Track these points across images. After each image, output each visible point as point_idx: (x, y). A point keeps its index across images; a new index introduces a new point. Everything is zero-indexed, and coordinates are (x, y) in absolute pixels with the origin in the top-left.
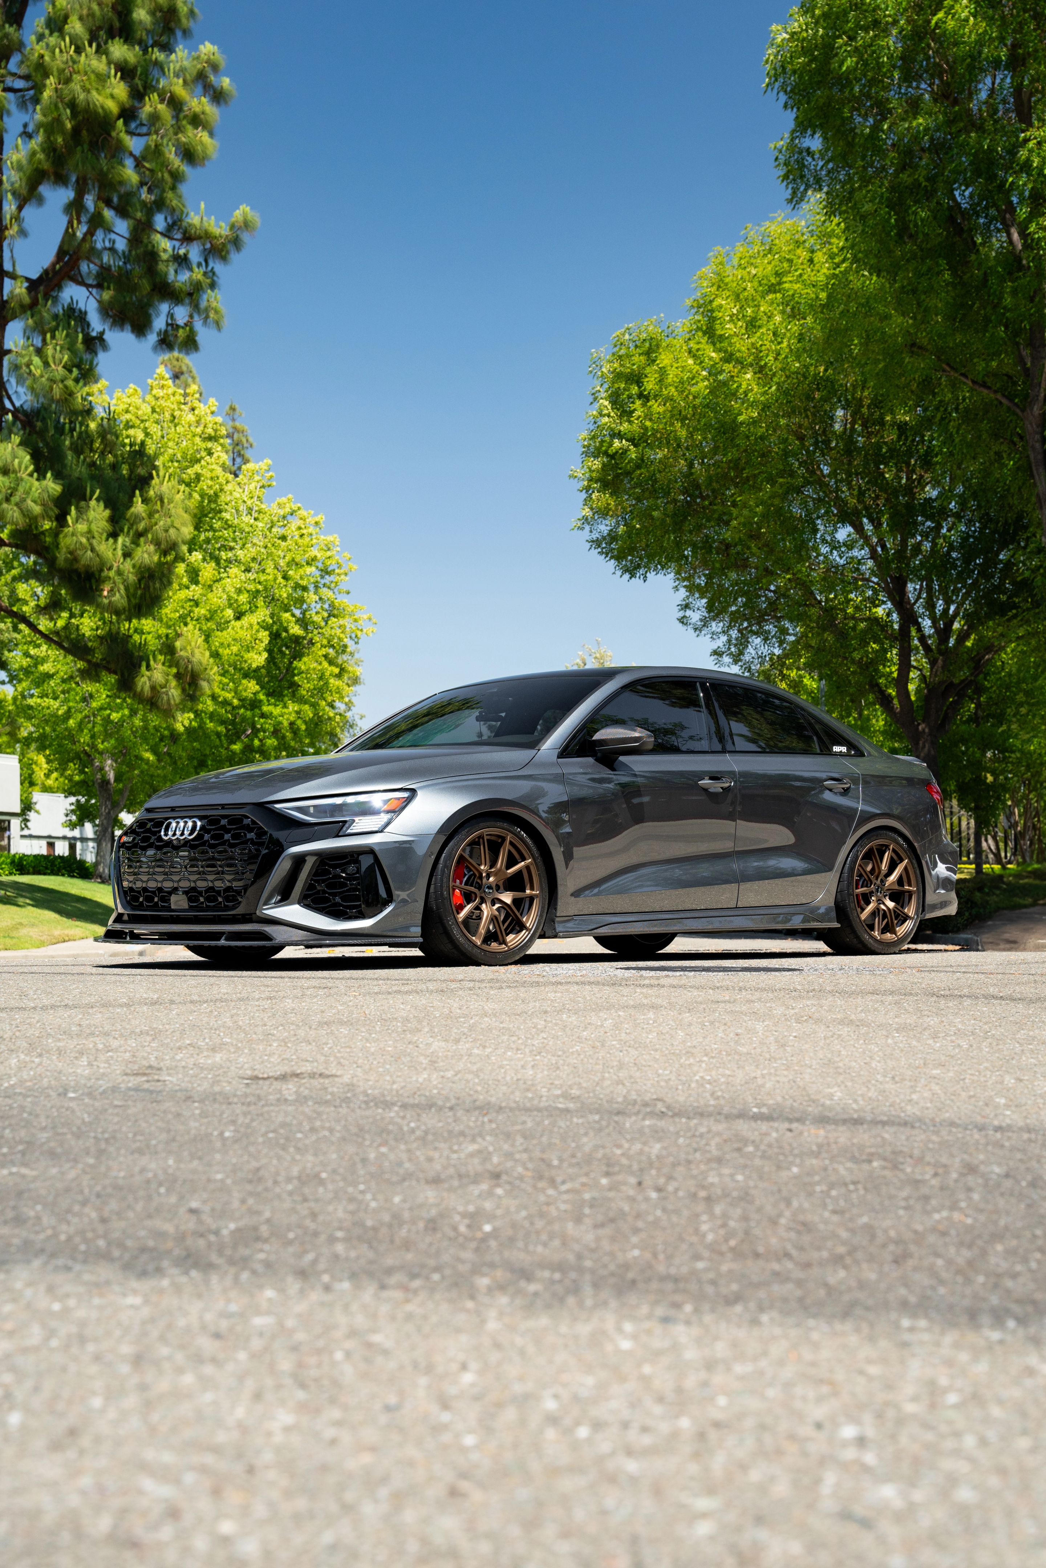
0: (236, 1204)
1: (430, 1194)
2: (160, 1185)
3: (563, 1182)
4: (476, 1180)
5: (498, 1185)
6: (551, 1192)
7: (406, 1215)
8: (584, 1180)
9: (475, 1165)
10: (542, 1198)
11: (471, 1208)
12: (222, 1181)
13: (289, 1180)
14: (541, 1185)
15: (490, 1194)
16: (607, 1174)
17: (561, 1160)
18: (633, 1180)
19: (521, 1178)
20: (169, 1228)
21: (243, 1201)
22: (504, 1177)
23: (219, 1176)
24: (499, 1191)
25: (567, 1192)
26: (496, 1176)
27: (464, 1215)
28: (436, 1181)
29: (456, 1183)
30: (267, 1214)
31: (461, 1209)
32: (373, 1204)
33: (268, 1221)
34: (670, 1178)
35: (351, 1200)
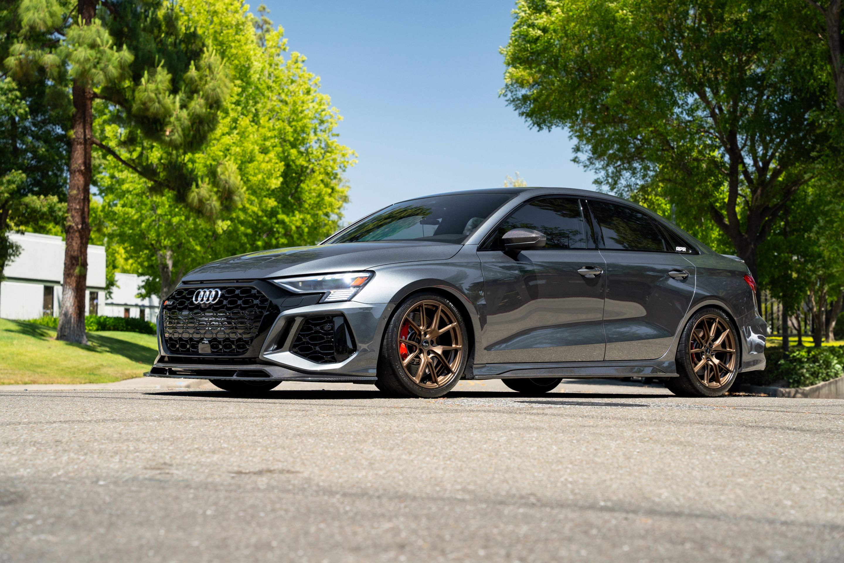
3: (452, 552)
4: (386, 549)
5: (402, 554)
6: (441, 559)
8: (467, 551)
9: (388, 538)
12: (198, 547)
13: (247, 546)
14: (435, 553)
15: (395, 560)
16: (485, 547)
17: (452, 536)
18: (503, 552)
19: (420, 549)
22: (408, 549)
23: (196, 543)
24: (403, 558)
25: (454, 559)
26: (402, 547)
28: (356, 549)
29: (371, 551)
34: (531, 551)
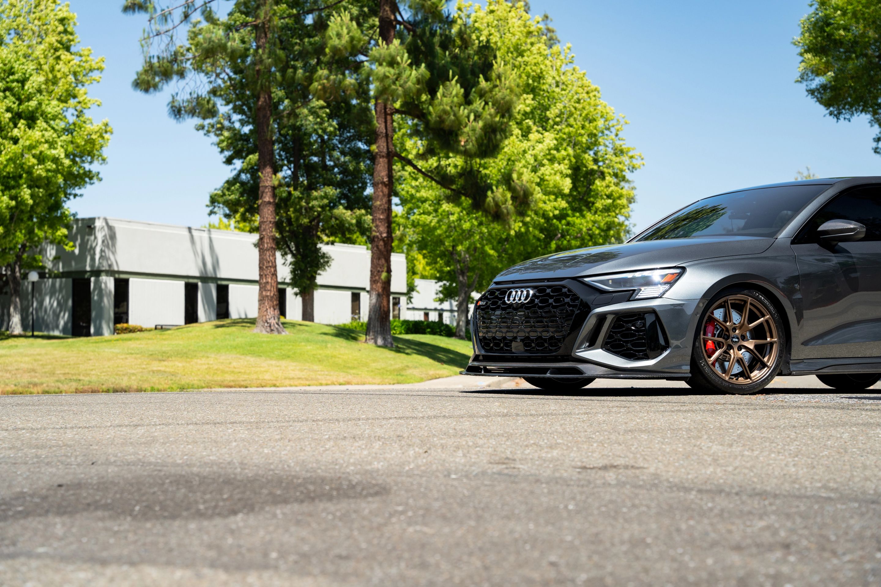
0: (584, 559)
1: (735, 559)
2: (525, 542)
4: (771, 548)
5: (789, 554)
6: (835, 561)
7: (720, 574)
8: (860, 553)
9: (767, 537)
10: (829, 566)
11: (772, 571)
12: (571, 542)
13: (622, 543)
14: (826, 555)
15: (784, 560)
19: (807, 549)
20: (536, 575)
21: (590, 557)
22: (793, 549)
23: (569, 538)
24: (792, 559)
25: (849, 561)
26: (787, 546)
27: (767, 576)
28: (738, 548)
29: (755, 551)
30: (609, 568)
31: (763, 570)
32: (692, 565)
33: (611, 574)
35: (674, 560)
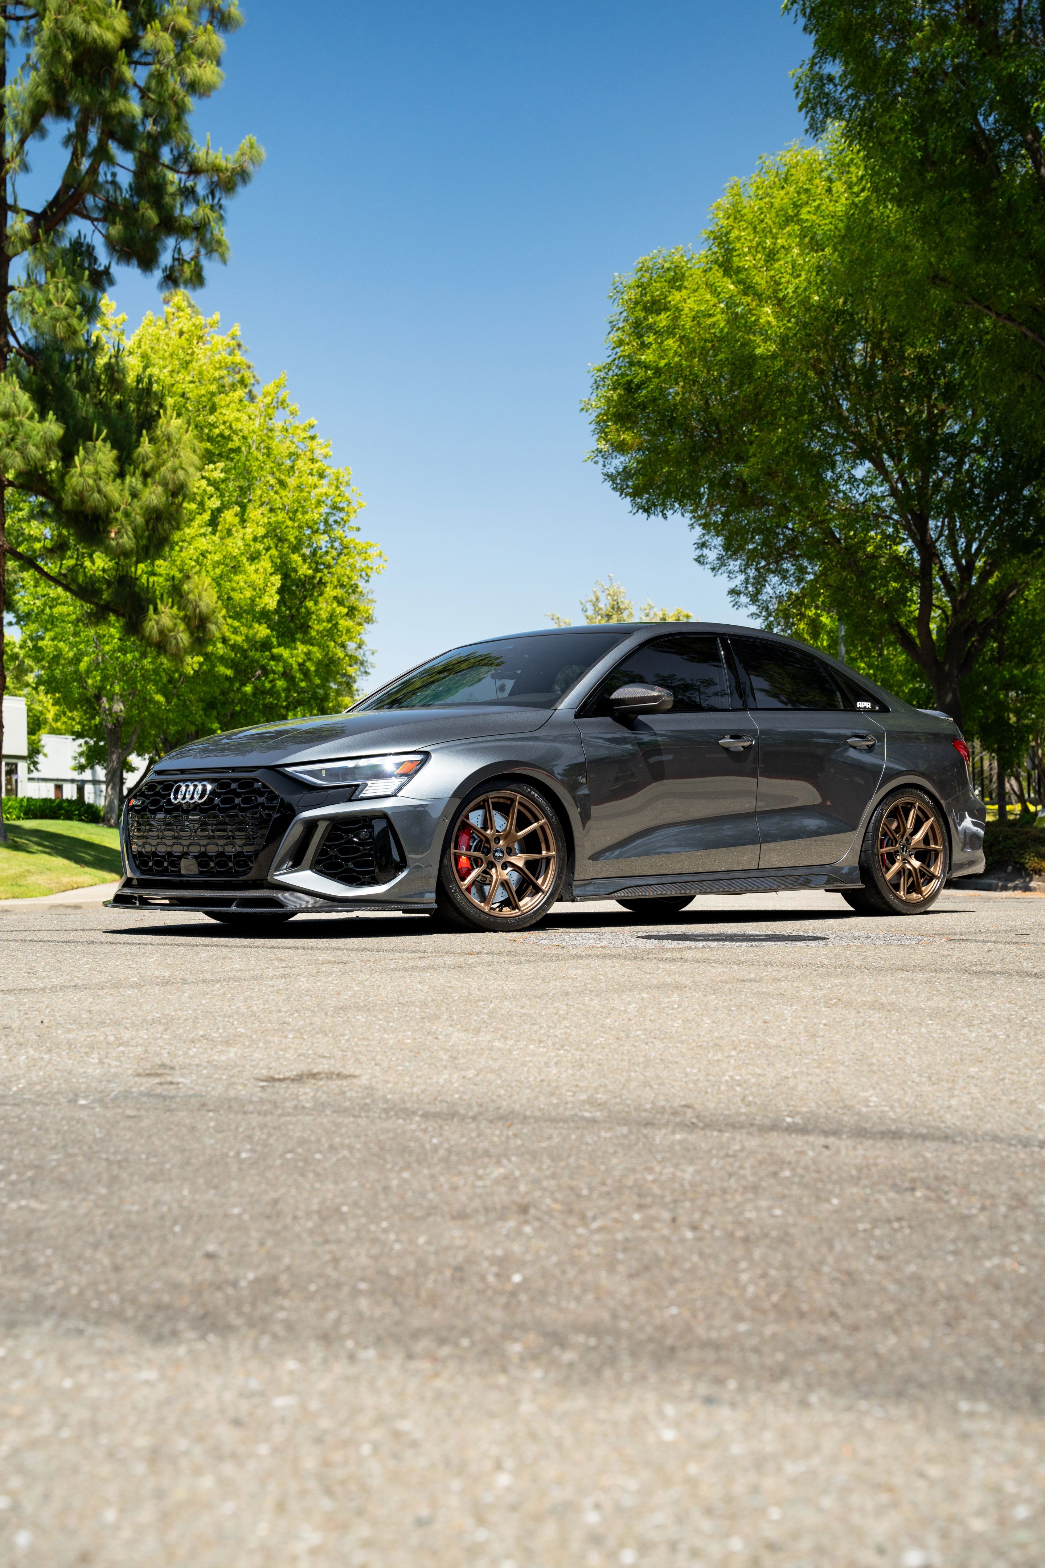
0: (254, 1247)
1: (455, 1234)
2: (175, 1222)
3: (594, 1218)
4: (503, 1215)
5: (526, 1222)
6: (581, 1230)
7: (432, 1260)
8: (615, 1214)
9: (501, 1196)
10: (573, 1239)
11: (499, 1252)
12: (240, 1216)
13: (309, 1215)
14: (571, 1221)
15: (519, 1233)
16: (640, 1207)
17: (591, 1189)
18: (666, 1215)
19: (550, 1213)
20: (184, 1277)
21: (262, 1244)
22: (532, 1211)
23: (236, 1211)
24: (528, 1229)
25: (600, 1230)
26: (524, 1209)
27: (493, 1261)
28: (461, 1216)
29: (482, 1219)
30: (287, 1261)
31: (488, 1252)
32: (397, 1247)
33: (288, 1269)
34: (705, 1212)
35: (375, 1241)
